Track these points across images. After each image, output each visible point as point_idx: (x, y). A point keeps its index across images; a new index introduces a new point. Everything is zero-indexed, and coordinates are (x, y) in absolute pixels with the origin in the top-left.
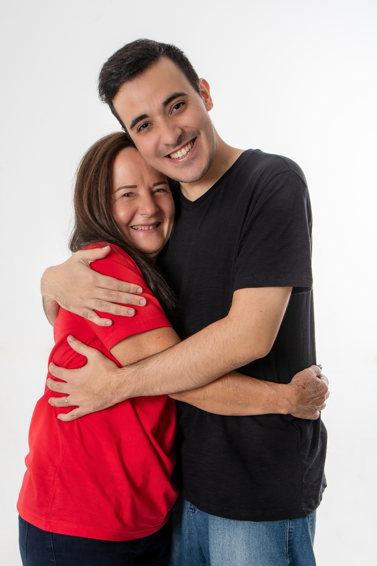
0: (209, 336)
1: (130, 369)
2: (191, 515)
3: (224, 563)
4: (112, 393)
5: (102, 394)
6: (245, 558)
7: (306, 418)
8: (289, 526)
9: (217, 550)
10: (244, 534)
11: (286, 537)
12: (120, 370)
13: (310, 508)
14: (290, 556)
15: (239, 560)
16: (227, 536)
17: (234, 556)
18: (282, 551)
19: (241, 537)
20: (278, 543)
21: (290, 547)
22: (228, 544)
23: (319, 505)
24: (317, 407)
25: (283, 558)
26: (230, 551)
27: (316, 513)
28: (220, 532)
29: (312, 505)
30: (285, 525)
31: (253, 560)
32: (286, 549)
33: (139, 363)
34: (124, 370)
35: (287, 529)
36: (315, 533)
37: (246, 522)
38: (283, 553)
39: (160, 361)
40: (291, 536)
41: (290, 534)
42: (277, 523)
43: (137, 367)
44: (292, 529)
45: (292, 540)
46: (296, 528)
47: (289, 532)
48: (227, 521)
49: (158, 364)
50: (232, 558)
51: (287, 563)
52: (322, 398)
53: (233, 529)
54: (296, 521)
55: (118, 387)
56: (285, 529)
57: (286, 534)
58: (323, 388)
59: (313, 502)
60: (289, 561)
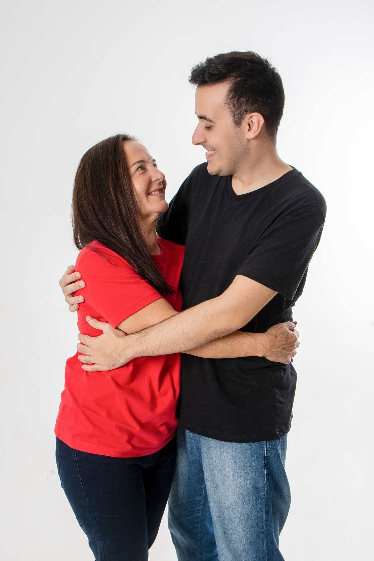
0: (201, 311)
1: (135, 336)
2: (192, 435)
3: (217, 473)
4: (119, 355)
5: (112, 356)
6: (232, 469)
7: (279, 362)
8: (267, 445)
9: (210, 463)
10: (232, 451)
11: (264, 454)
12: (127, 337)
13: (281, 432)
14: (267, 468)
15: (228, 471)
16: (218, 452)
17: (224, 468)
18: (261, 464)
19: (230, 453)
20: (258, 458)
21: (267, 462)
22: (220, 458)
23: (289, 430)
24: (288, 353)
25: (261, 470)
26: (221, 463)
27: (287, 437)
28: (213, 449)
29: (283, 430)
30: (263, 444)
31: (238, 471)
32: (264, 463)
33: (142, 332)
34: (130, 337)
35: (265, 447)
36: (286, 452)
37: (233, 443)
38: (261, 465)
39: (159, 331)
40: (268, 453)
41: (267, 451)
42: (257, 444)
43: (141, 335)
44: (269, 448)
45: (268, 456)
46: (272, 447)
47: (266, 450)
48: (218, 442)
49: (158, 333)
50: (222, 469)
51: (265, 474)
52: (293, 346)
53: (223, 447)
54: (272, 442)
55: (124, 350)
56: (264, 448)
57: (264, 451)
58: (293, 338)
59: (284, 428)
60: (266, 472)
